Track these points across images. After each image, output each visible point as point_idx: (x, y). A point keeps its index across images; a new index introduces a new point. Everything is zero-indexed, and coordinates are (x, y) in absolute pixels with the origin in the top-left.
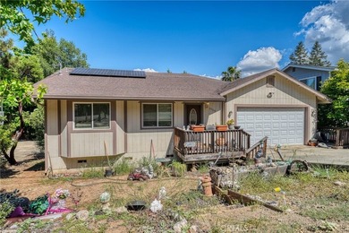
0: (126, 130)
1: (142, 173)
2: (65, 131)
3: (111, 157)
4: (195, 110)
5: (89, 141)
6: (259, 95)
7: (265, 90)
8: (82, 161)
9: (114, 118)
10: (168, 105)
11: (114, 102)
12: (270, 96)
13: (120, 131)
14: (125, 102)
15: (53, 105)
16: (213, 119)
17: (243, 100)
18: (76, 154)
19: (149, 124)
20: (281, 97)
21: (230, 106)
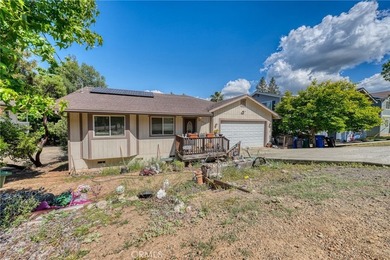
0: (138, 137)
1: (151, 170)
2: (86, 139)
3: (125, 159)
4: (191, 123)
5: (107, 146)
6: (235, 113)
7: (240, 109)
8: (101, 162)
9: (128, 128)
10: (171, 119)
11: (128, 115)
12: (243, 113)
13: (133, 138)
14: (137, 115)
15: (75, 118)
16: (204, 129)
17: (225, 116)
18: (96, 156)
19: (156, 133)
20: (250, 114)
21: (216, 120)
